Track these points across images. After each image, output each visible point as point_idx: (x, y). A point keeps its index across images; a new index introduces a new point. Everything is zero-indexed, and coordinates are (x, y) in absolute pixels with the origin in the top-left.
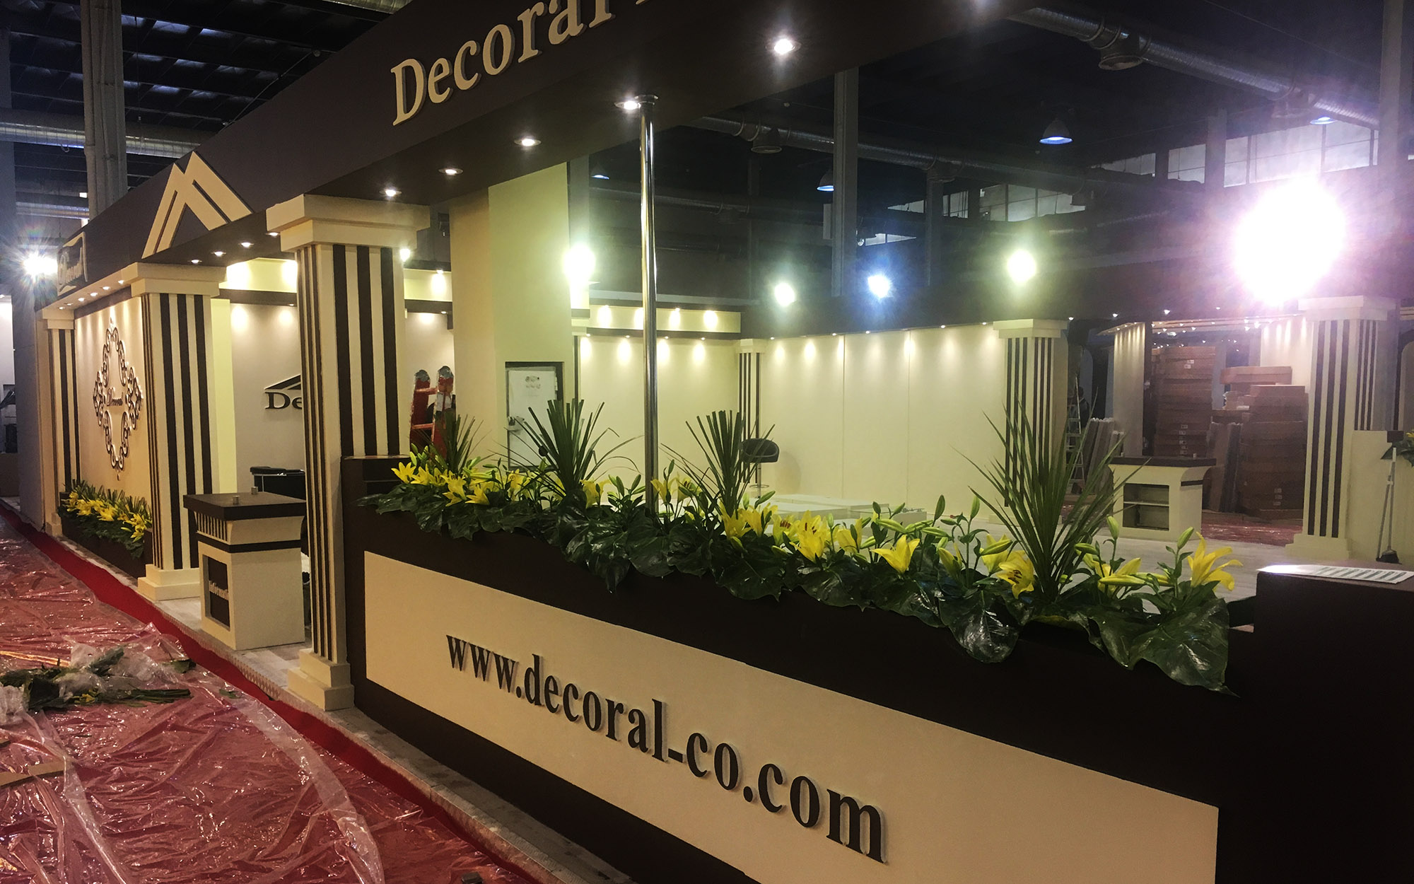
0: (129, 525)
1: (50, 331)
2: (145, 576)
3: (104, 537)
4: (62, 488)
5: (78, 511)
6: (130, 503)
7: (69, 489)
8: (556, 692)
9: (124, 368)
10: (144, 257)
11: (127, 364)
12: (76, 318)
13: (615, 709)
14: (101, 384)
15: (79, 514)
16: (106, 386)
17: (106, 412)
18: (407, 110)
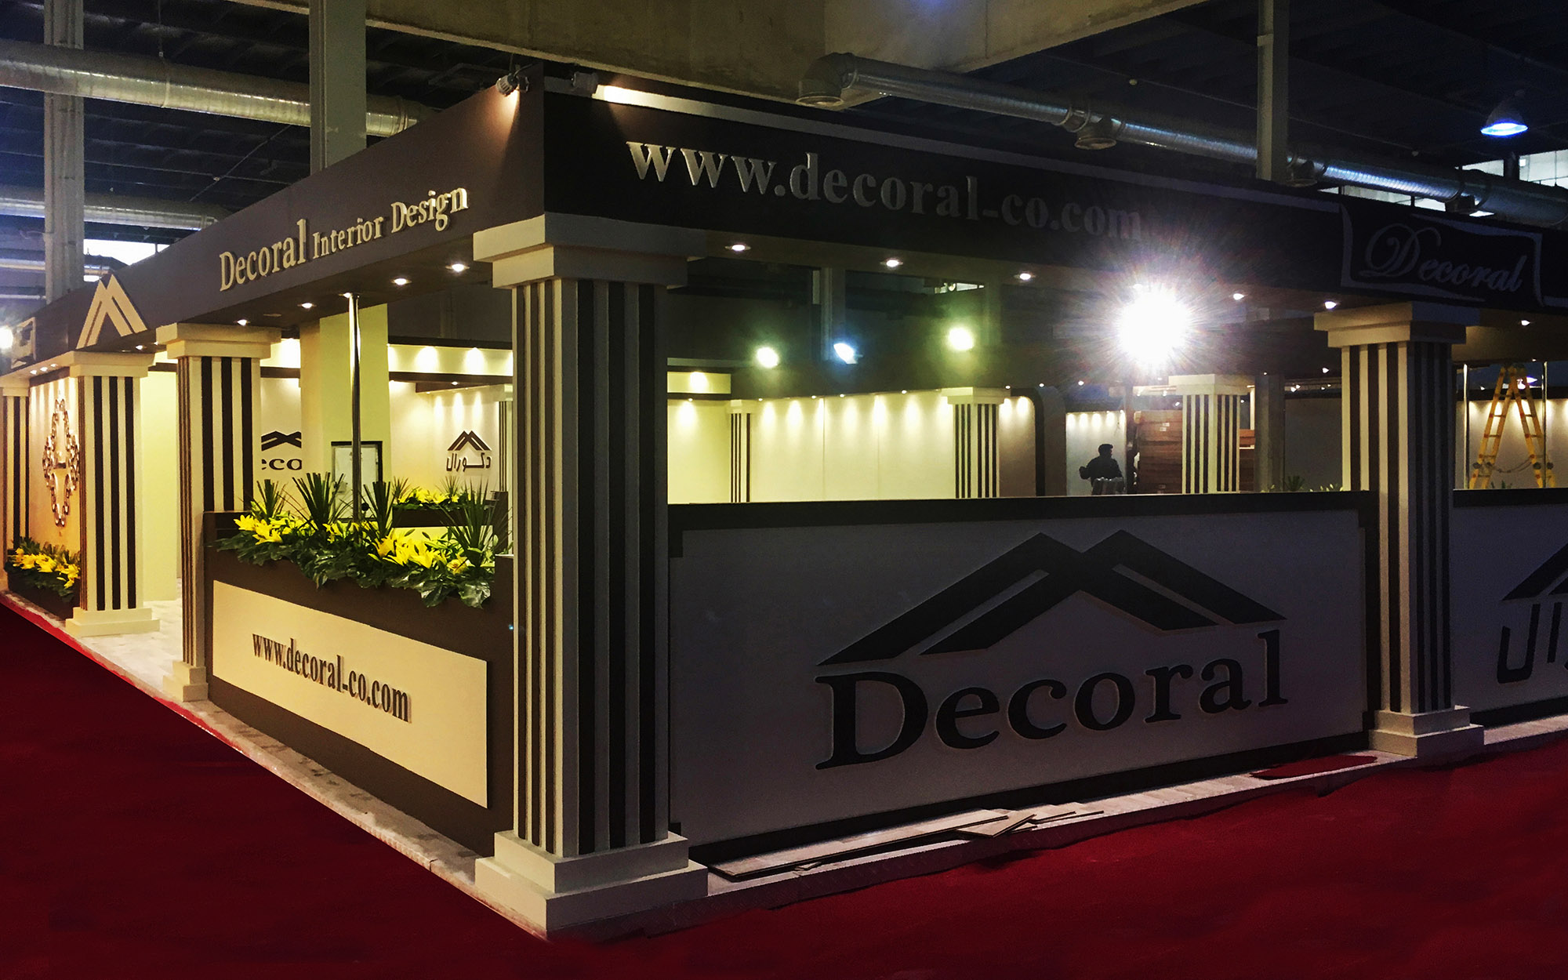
0: (63, 575)
1: (6, 398)
2: (72, 617)
3: (43, 587)
4: (10, 546)
6: (67, 557)
7: (16, 546)
8: (299, 661)
9: (68, 436)
10: (77, 348)
11: (71, 432)
12: (31, 386)
13: (323, 664)
14: (49, 449)
15: (23, 568)
16: (53, 451)
17: (53, 475)
18: (227, 283)
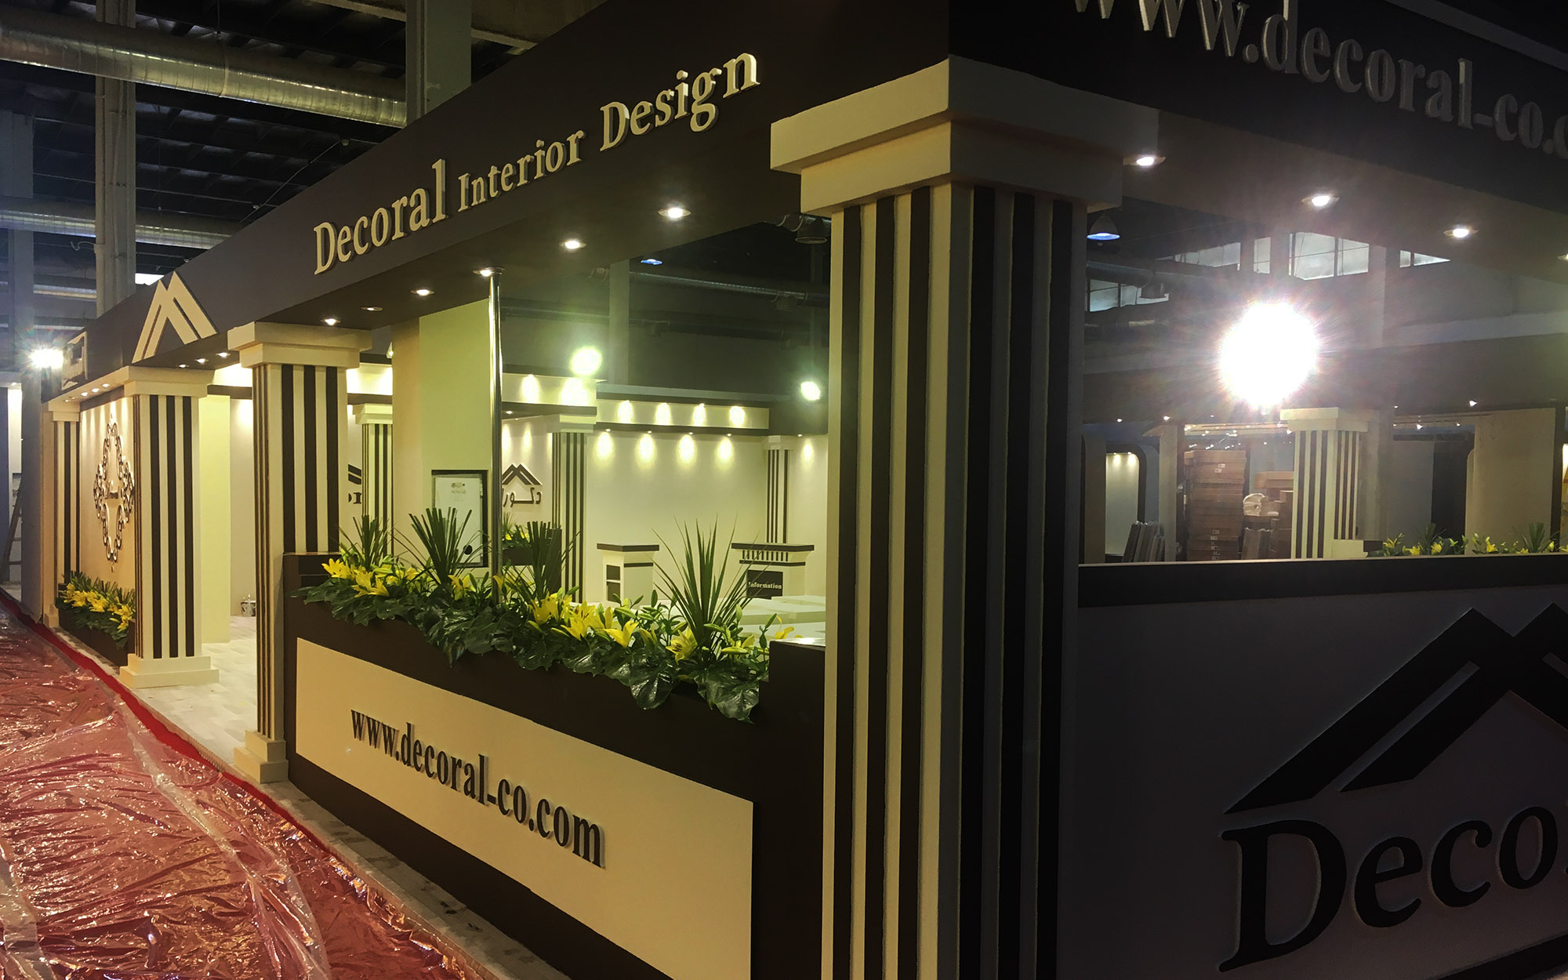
0: (116, 616)
1: (56, 423)
2: (127, 665)
3: (94, 628)
4: (61, 580)
5: (73, 602)
6: (120, 595)
7: (67, 581)
8: (420, 754)
9: (121, 463)
10: (133, 362)
12: (81, 411)
13: (457, 764)
14: (100, 477)
15: (74, 605)
16: (105, 479)
17: (104, 505)
18: (325, 262)
